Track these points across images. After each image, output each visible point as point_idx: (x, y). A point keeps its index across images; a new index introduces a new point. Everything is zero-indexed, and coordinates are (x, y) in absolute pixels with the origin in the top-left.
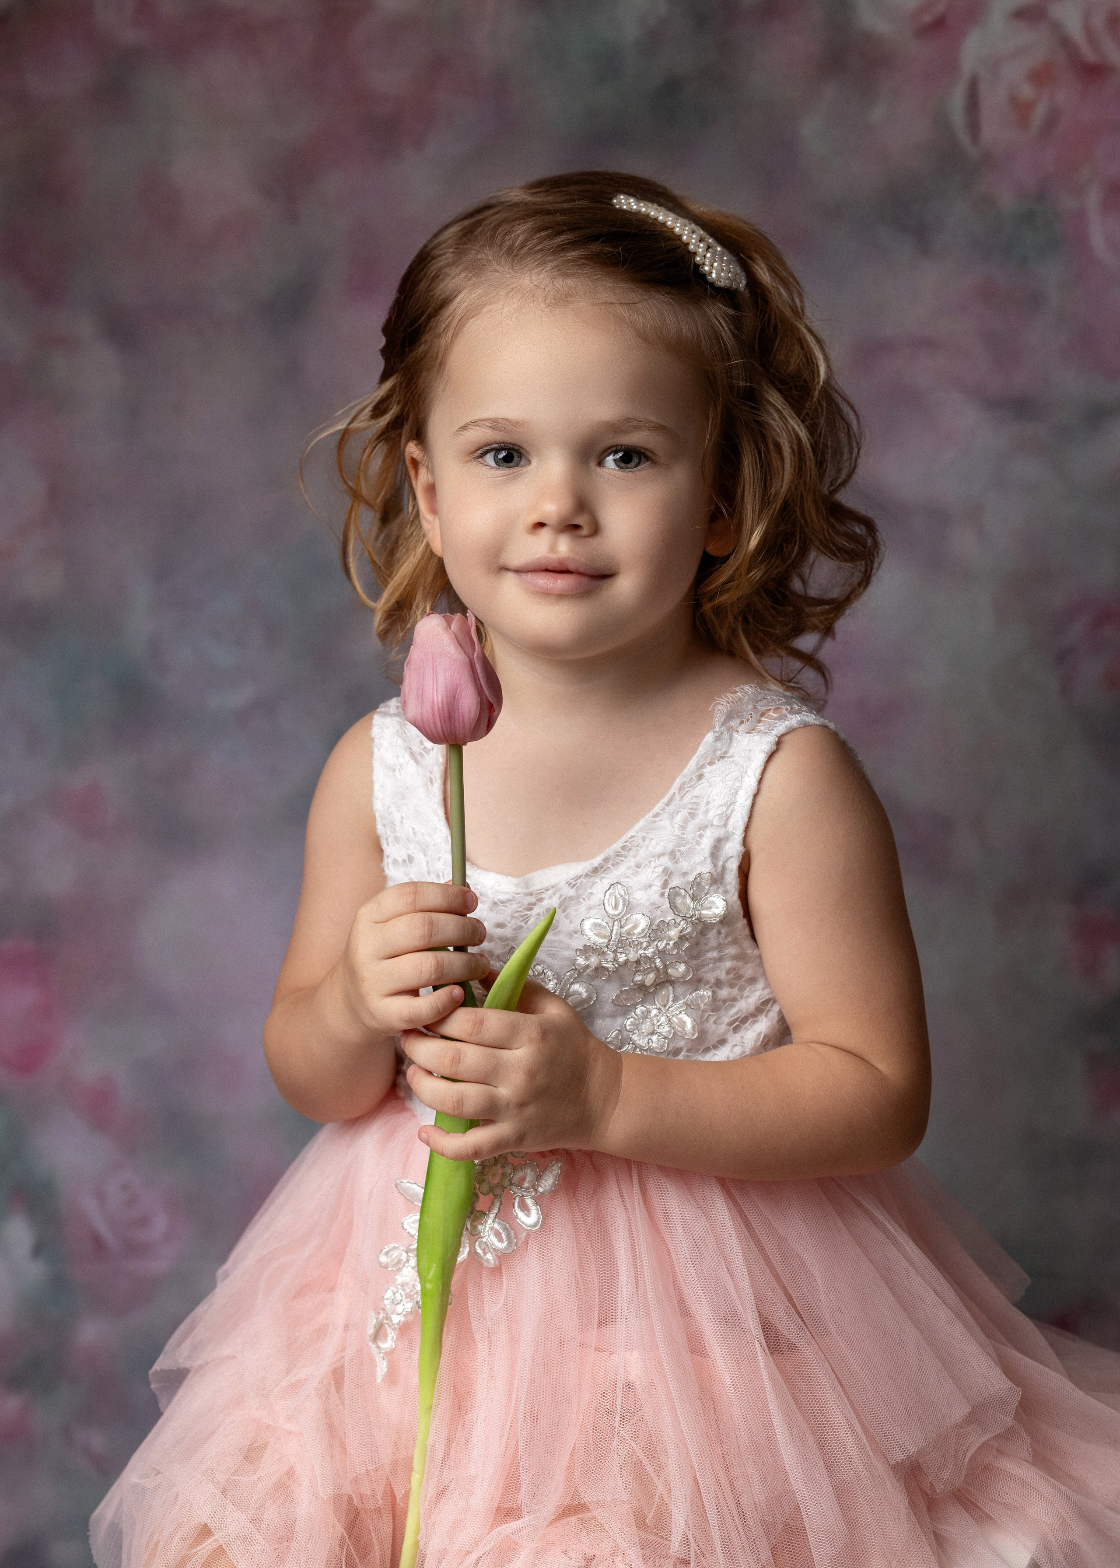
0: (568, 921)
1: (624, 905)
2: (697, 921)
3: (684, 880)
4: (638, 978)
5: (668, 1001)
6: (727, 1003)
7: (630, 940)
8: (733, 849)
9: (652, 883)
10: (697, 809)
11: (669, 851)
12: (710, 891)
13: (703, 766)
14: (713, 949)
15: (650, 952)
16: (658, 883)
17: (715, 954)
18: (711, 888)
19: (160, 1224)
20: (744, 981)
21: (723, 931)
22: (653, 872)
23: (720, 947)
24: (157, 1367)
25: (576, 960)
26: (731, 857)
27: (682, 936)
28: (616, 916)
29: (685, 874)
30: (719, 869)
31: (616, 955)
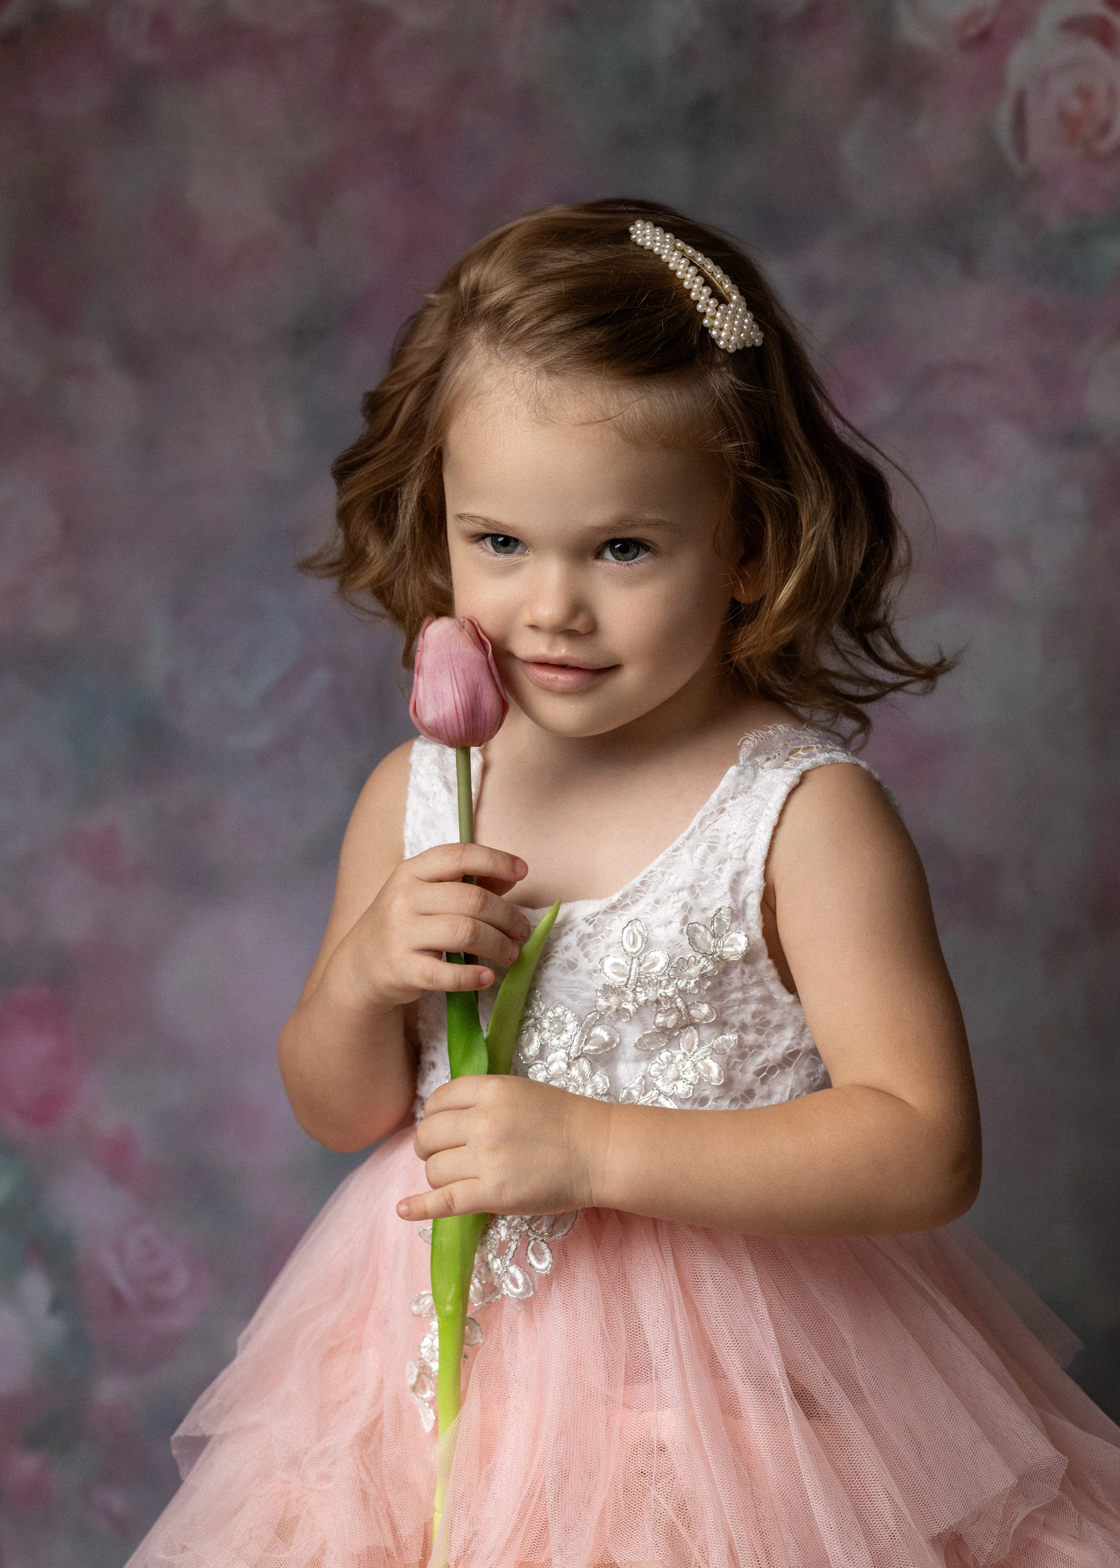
0: (586, 960)
1: (642, 942)
2: (718, 959)
3: (704, 916)
4: (660, 1019)
5: (693, 1045)
6: (754, 1050)
7: (649, 979)
8: (753, 883)
9: (672, 920)
10: (717, 843)
11: (688, 885)
12: (731, 928)
13: (725, 801)
14: (737, 989)
15: (670, 991)
16: (677, 919)
17: (738, 995)
18: (733, 925)
19: (181, 1280)
20: (773, 1028)
21: (747, 970)
22: (672, 907)
23: (744, 988)
24: (180, 1432)
25: (596, 1001)
26: (752, 892)
27: (703, 974)
28: (635, 953)
29: (705, 910)
30: (740, 905)
31: (635, 994)
